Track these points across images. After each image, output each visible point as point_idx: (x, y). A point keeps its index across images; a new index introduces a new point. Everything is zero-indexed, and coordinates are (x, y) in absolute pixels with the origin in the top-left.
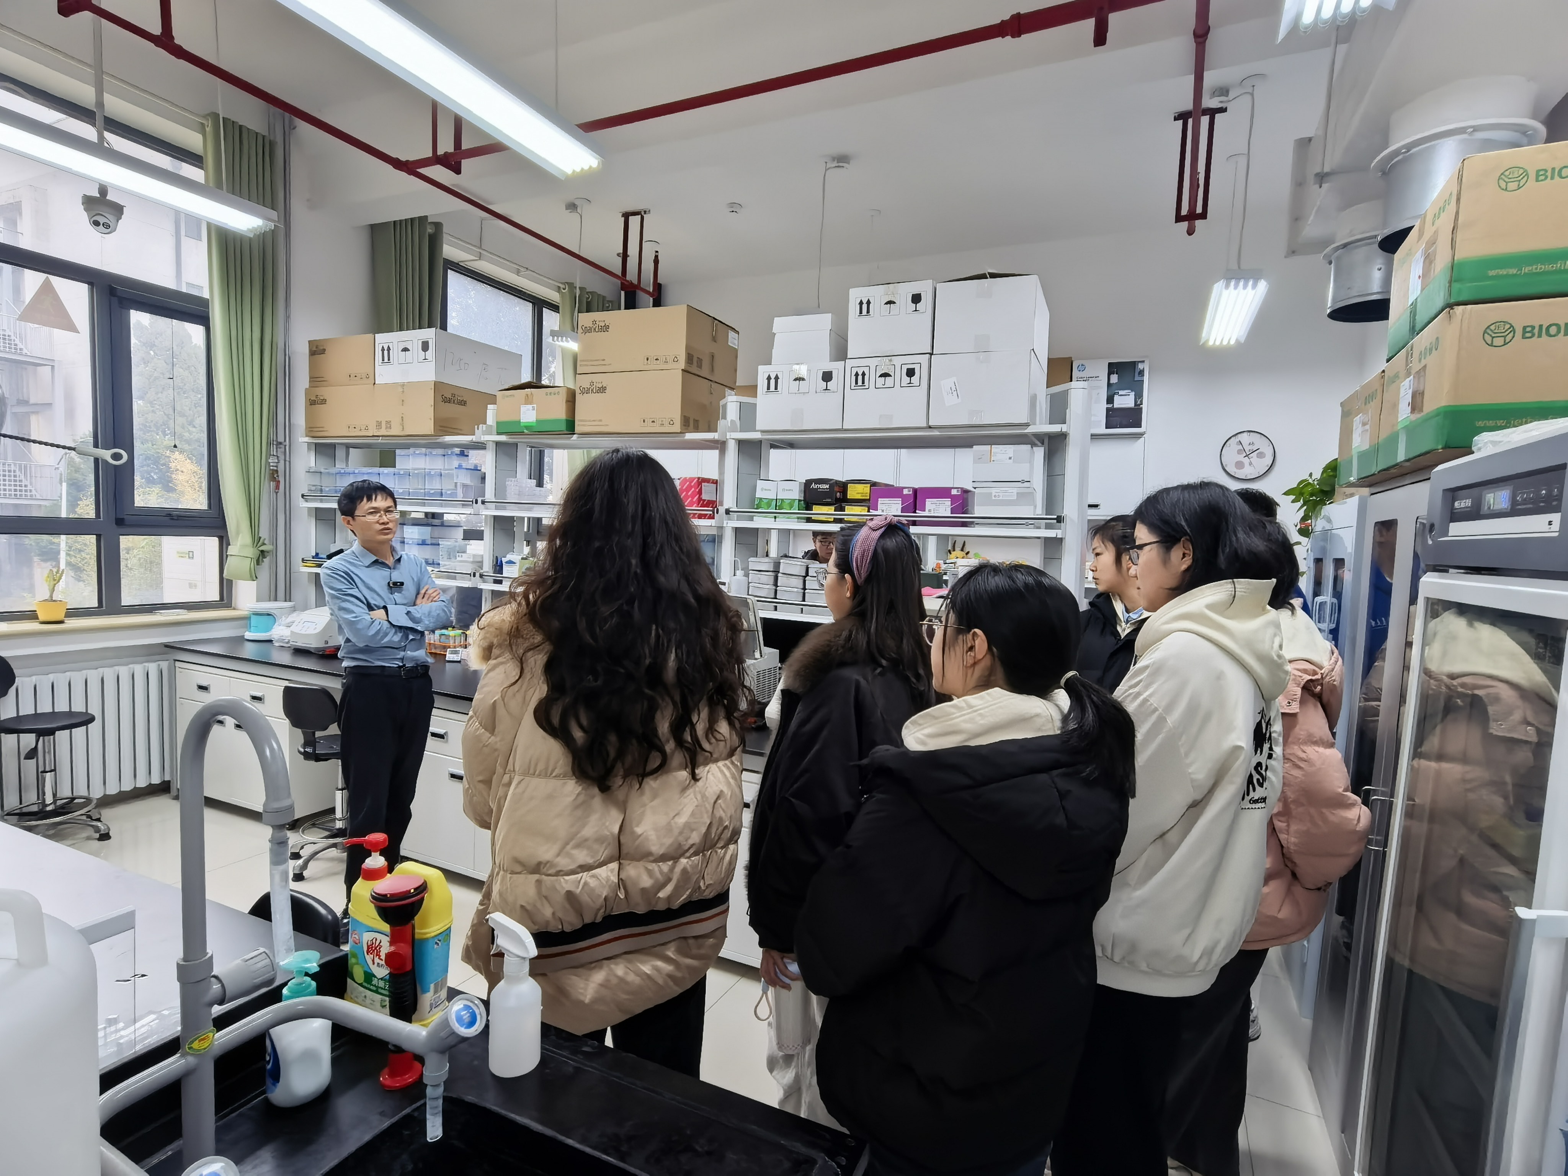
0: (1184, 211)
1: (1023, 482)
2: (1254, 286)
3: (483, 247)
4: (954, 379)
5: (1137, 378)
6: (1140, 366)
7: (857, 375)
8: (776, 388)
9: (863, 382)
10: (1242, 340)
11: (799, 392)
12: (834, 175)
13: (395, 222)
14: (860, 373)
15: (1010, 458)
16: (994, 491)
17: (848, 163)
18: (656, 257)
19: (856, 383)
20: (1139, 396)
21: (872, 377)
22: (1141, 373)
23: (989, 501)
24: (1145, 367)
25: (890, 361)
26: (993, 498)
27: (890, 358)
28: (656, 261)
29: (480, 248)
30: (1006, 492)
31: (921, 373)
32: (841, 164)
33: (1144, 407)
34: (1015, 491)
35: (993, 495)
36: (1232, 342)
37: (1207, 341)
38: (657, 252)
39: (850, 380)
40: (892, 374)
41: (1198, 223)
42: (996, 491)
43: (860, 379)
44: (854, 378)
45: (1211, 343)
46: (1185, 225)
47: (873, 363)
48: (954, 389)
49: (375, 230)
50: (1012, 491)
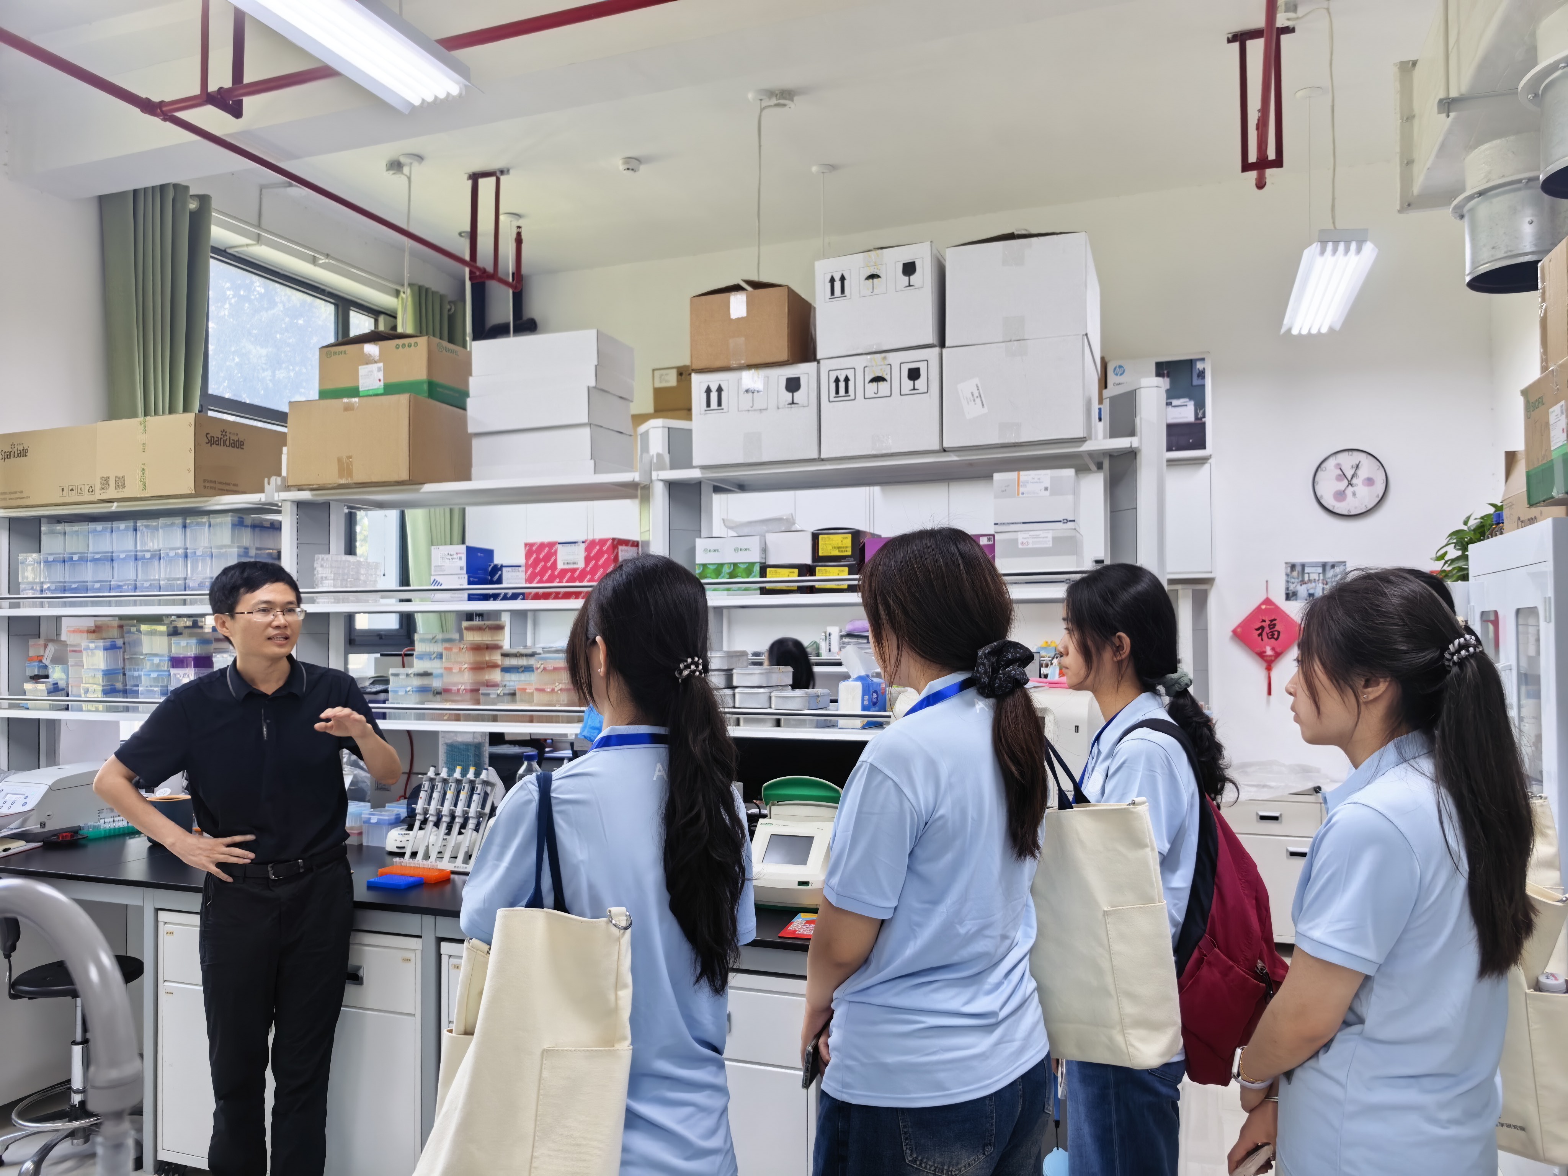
0: (1253, 158)
1: (1065, 521)
2: (1359, 250)
3: (264, 225)
4: (976, 381)
5: (1196, 382)
6: (1199, 366)
7: (837, 381)
8: (720, 404)
9: (847, 391)
10: (1337, 327)
11: (752, 409)
12: (773, 116)
13: (135, 192)
14: (842, 378)
15: (1046, 489)
16: (1021, 537)
17: (792, 100)
18: (519, 235)
19: (837, 392)
20: (1200, 405)
21: (858, 384)
22: (1202, 374)
23: (1016, 551)
24: (1207, 367)
25: (885, 358)
26: (1020, 546)
27: (883, 355)
28: (519, 240)
29: (259, 226)
30: (1037, 537)
31: (929, 373)
32: (782, 101)
33: (1209, 420)
34: (1050, 535)
35: (1020, 542)
36: (1324, 330)
37: (1290, 330)
38: (519, 227)
39: (828, 387)
40: (888, 377)
41: (1270, 172)
42: (1025, 537)
43: (841, 385)
44: (833, 386)
45: (1295, 332)
46: (1253, 175)
47: (859, 363)
48: (976, 394)
49: (105, 203)
50: (1045, 536)
